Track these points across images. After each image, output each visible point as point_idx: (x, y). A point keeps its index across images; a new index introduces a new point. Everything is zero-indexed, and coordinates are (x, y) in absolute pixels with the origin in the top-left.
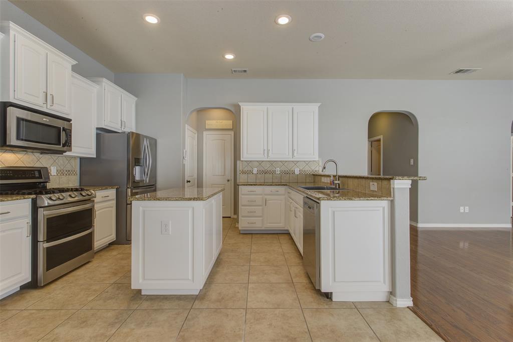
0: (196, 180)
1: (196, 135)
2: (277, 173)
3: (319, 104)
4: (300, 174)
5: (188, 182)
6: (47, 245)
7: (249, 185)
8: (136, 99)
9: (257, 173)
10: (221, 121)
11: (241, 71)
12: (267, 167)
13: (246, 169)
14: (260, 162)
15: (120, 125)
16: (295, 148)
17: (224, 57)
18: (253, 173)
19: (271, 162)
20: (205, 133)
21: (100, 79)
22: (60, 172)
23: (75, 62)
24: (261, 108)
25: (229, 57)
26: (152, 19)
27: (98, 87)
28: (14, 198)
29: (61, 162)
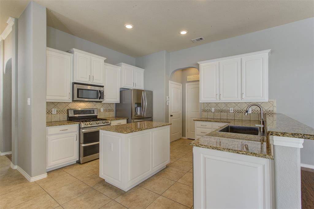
0: (181, 115)
1: (181, 86)
2: (231, 112)
3: (269, 51)
4: (252, 113)
5: (171, 116)
6: (83, 145)
7: (202, 121)
8: (144, 70)
9: (215, 112)
10: (196, 75)
11: (198, 40)
12: (223, 107)
13: (206, 108)
14: (217, 104)
15: (133, 85)
16: (244, 91)
17: (180, 33)
18: (211, 112)
19: (226, 103)
20: (187, 84)
21: (121, 64)
22: (105, 110)
23: (105, 59)
24: (214, 63)
25: (184, 33)
26: (129, 27)
27: (120, 67)
28: (70, 124)
29: (106, 105)
